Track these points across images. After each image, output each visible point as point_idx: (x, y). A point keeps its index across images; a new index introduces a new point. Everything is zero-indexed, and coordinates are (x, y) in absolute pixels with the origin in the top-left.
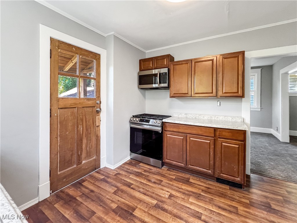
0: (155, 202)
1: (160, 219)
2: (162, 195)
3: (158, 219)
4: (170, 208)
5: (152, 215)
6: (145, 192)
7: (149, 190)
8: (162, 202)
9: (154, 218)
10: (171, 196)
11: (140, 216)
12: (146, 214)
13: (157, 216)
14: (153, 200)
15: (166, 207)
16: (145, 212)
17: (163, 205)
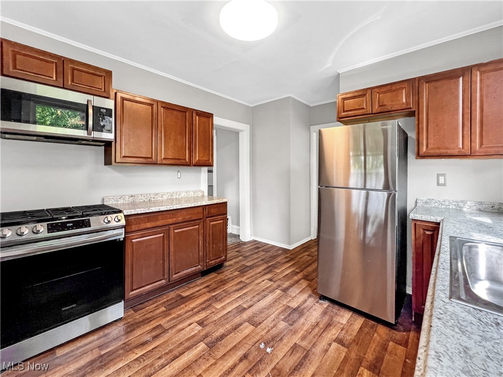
0: (202, 346)
1: (235, 346)
2: (193, 333)
3: (233, 348)
4: (221, 331)
5: (224, 355)
6: (170, 356)
7: (169, 349)
8: (206, 336)
9: (231, 353)
10: (201, 323)
11: (219, 372)
12: (220, 362)
13: (229, 348)
14: (197, 347)
15: (218, 334)
16: (215, 364)
17: (213, 337)
